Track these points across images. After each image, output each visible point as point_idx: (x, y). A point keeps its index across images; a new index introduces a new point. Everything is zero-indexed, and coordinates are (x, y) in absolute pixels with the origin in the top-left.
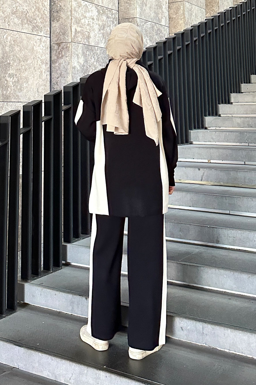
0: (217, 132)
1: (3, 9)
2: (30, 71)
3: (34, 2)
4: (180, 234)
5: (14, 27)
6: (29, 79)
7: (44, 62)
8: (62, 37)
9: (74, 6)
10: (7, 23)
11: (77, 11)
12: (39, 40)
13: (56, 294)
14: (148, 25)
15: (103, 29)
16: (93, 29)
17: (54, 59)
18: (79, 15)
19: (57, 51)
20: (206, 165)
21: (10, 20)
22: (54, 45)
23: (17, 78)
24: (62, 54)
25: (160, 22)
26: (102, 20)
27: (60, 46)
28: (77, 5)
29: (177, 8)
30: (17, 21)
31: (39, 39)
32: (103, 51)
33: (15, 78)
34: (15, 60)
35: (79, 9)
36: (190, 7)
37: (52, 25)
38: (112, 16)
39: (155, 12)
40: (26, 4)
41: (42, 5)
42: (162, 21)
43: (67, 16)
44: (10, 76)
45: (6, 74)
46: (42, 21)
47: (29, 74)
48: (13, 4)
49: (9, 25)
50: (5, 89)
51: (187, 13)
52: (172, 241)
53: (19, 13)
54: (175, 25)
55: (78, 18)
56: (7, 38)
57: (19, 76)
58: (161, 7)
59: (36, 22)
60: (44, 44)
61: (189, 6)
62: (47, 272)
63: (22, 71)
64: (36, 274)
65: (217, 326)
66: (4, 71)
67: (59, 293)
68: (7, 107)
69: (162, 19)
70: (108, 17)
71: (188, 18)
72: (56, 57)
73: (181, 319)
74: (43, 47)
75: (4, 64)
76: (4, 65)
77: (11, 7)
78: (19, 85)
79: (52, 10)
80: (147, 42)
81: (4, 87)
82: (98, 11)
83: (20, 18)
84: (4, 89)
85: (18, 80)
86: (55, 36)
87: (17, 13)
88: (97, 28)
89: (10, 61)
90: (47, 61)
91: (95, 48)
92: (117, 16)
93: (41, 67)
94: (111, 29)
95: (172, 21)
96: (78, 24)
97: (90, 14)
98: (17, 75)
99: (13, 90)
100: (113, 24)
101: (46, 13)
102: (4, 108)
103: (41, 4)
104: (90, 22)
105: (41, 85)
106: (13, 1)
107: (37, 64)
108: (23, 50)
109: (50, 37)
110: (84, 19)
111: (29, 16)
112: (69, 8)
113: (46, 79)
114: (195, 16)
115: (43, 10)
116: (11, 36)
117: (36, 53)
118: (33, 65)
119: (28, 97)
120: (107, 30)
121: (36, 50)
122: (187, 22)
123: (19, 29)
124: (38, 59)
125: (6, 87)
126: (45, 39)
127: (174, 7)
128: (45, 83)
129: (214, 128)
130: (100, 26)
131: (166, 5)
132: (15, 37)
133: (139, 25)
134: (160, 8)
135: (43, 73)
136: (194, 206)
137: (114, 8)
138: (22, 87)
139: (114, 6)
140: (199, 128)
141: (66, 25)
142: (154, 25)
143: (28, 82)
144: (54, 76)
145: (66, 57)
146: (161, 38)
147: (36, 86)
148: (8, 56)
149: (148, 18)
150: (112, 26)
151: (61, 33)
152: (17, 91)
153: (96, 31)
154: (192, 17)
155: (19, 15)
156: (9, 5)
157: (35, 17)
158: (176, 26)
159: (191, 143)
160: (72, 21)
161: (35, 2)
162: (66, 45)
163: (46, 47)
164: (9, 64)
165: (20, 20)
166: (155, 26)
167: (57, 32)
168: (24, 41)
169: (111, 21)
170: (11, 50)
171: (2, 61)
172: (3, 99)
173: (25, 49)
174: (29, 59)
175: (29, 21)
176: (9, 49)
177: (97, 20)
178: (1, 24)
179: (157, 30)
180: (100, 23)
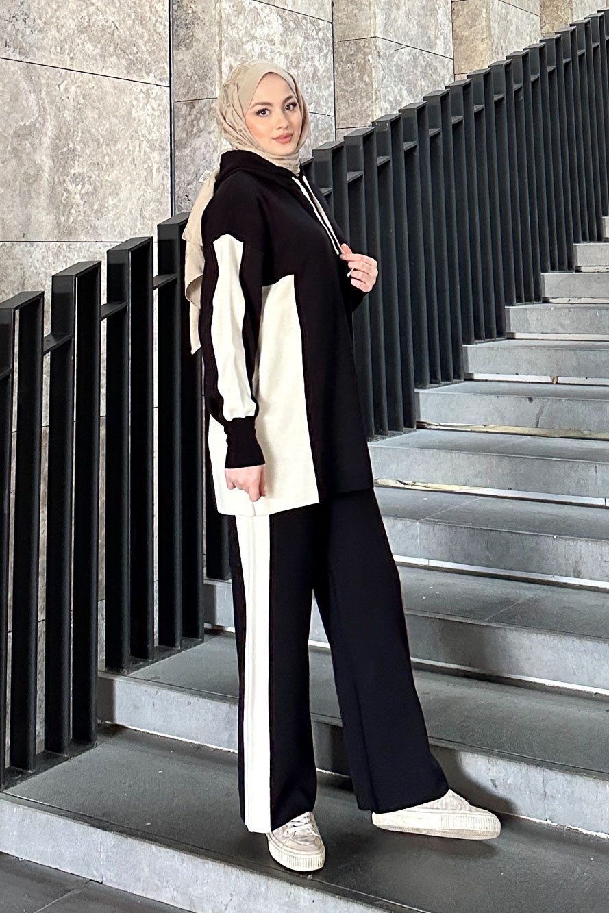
0: (572, 310)
1: (58, 21)
2: (124, 167)
3: (133, 5)
4: (488, 557)
5: (84, 63)
6: (121, 186)
7: (157, 145)
8: (198, 86)
9: (227, 12)
10: (68, 55)
11: (234, 24)
12: (144, 93)
13: (189, 704)
14: (403, 54)
15: (297, 67)
17: (180, 140)
18: (238, 34)
19: (186, 120)
20: (547, 390)
21: (74, 47)
22: (179, 105)
23: (91, 184)
24: (199, 125)
25: (431, 48)
26: (293, 45)
27: (194, 107)
28: (235, 11)
29: (473, 13)
30: (92, 49)
31: (144, 91)
33: (86, 185)
34: (88, 142)
35: (238, 18)
36: (503, 11)
37: (175, 58)
38: (317, 34)
39: (419, 24)
40: (112, 8)
41: (151, 11)
42: (436, 44)
43: (210, 36)
44: (76, 179)
45: (65, 175)
46: (151, 48)
47: (120, 175)
48: (82, 10)
49: (71, 58)
50: (64, 212)
51: (496, 26)
52: (469, 573)
53: (97, 30)
54: (469, 53)
55: (236, 41)
56: (67, 90)
57: (97, 178)
58: (433, 12)
59: (135, 50)
60: (155, 104)
61: (500, 8)
62: (167, 650)
63: (105, 168)
64: (142, 654)
65: (578, 777)
66: (61, 169)
67: (198, 700)
68: (68, 254)
69: (438, 41)
70: (307, 38)
71: (499, 39)
72: (185, 132)
73: (492, 759)
74: (153, 109)
75: (60, 151)
76: (62, 153)
77: (77, 16)
78: (98, 203)
79: (173, 22)
80: (401, 96)
81: (61, 207)
82: (285, 24)
83: (99, 43)
84: (61, 212)
85: (95, 190)
86: (183, 84)
87: (90, 30)
89: (76, 144)
90: (162, 144)
92: (328, 35)
93: (150, 159)
94: (314, 65)
95: (460, 44)
96: (237, 54)
97: (266, 30)
98: (91, 177)
99: (82, 214)
100: (319, 54)
101: (161, 30)
102: (61, 258)
103: (147, 8)
104: (264, 50)
105: (150, 199)
106: (81, 3)
107: (140, 151)
108: (105, 118)
109: (170, 87)
110: (250, 43)
111: (119, 37)
112: (213, 16)
113: (162, 187)
114: (514, 31)
115: (154, 22)
116: (77, 85)
117: (136, 125)
118: (131, 153)
119: (117, 230)
120: (305, 67)
121: (136, 118)
122: (496, 47)
123: (97, 68)
124: (142, 139)
125: (65, 206)
126: (157, 90)
127: (465, 12)
128: (159, 196)
129: (565, 300)
130: (290, 59)
131: (447, 6)
132: (87, 86)
133: (381, 54)
134: (431, 15)
135: (154, 171)
136: (518, 488)
137: (322, 15)
138: (104, 207)
139: (321, 11)
140: (528, 300)
141: (209, 57)
142: (417, 55)
143: (117, 194)
144: (180, 178)
145: (210, 133)
146: (434, 85)
147: (138, 203)
148: (71, 133)
149: (403, 38)
150: (317, 57)
151: (196, 77)
152: (93, 215)
154: (509, 34)
155: (95, 34)
156: (72, 12)
157: (134, 39)
158: (471, 56)
159: (512, 337)
160: (223, 48)
161: (135, 3)
162: (207, 104)
163: (160, 110)
164: (73, 151)
165: (99, 46)
166: (421, 57)
167: (186, 75)
168: (107, 97)
169: (315, 46)
170: (77, 119)
171: (57, 145)
172: (60, 234)
173: (109, 117)
174: (119, 138)
175: (120, 48)
176: (73, 115)
177: (281, 44)
178: (53, 57)
179: (426, 66)
180: (288, 50)
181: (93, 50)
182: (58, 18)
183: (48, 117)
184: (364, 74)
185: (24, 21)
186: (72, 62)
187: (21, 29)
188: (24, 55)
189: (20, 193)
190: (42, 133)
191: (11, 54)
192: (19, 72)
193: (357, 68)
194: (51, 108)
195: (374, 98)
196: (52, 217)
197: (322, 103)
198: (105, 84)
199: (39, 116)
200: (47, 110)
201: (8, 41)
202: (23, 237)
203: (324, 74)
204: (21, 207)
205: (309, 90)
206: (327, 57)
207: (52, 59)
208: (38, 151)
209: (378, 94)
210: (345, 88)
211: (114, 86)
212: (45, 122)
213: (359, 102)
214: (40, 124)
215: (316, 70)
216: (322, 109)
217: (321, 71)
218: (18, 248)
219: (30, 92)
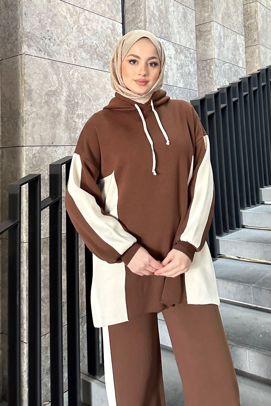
3: (105, 36)
5: (82, 62)
10: (73, 57)
14: (226, 66)
16: (171, 68)
21: (76, 54)
25: (237, 64)
26: (180, 59)
29: (253, 51)
32: (182, 92)
33: (84, 119)
34: (85, 99)
38: (190, 55)
39: (232, 54)
40: (95, 37)
41: (115, 40)
42: (239, 62)
44: (79, 116)
45: (73, 114)
48: (80, 37)
49: (75, 59)
50: (73, 131)
51: (262, 56)
53: (88, 47)
56: (73, 74)
58: (238, 49)
59: (107, 57)
66: (71, 112)
69: (240, 61)
70: (186, 57)
71: (263, 61)
75: (70, 103)
76: (71, 104)
77: (77, 40)
81: (72, 129)
82: (176, 50)
83: (89, 53)
87: (84, 46)
88: (175, 68)
89: (79, 100)
91: (174, 88)
92: (195, 56)
94: (189, 69)
98: (87, 116)
100: (191, 64)
103: (113, 39)
106: (79, 33)
108: (93, 88)
111: (99, 51)
116: (78, 72)
117: (108, 92)
120: (185, 69)
121: (108, 89)
123: (88, 65)
130: (178, 65)
131: (243, 47)
132: (83, 73)
133: (217, 65)
137: (192, 48)
139: (192, 46)
142: (232, 66)
148: (76, 94)
149: (226, 59)
150: (190, 65)
153: (174, 70)
154: (267, 59)
155: (87, 49)
157: (106, 52)
164: (77, 103)
165: (89, 54)
166: (233, 68)
168: (94, 78)
169: (189, 60)
170: (79, 88)
171: (69, 100)
172: (72, 142)
173: (95, 87)
174: (100, 98)
175: (100, 56)
176: (77, 86)
177: (174, 59)
178: (65, 58)
179: (235, 71)
180: (177, 62)
181: (86, 56)
182: (67, 40)
183: (64, 87)
184: (210, 74)
185: (50, 39)
186: (76, 61)
187: (48, 43)
188: (50, 56)
189: (50, 122)
190: (61, 94)
191: (43, 55)
192: (48, 64)
193: (206, 72)
194: (65, 82)
195: (214, 84)
196: (67, 134)
197: (193, 85)
198: (92, 72)
199: (59, 86)
200: (63, 83)
201: (41, 49)
202: (52, 144)
203: (193, 73)
204: (50, 129)
205: (187, 79)
206: (194, 65)
207: (65, 59)
208: (58, 103)
209: (216, 82)
210: (201, 80)
211: (97, 74)
212: (62, 89)
213: (208, 86)
214: (60, 90)
215: (190, 71)
216: (193, 87)
217: (192, 71)
218: (49, 149)
219: (54, 75)
